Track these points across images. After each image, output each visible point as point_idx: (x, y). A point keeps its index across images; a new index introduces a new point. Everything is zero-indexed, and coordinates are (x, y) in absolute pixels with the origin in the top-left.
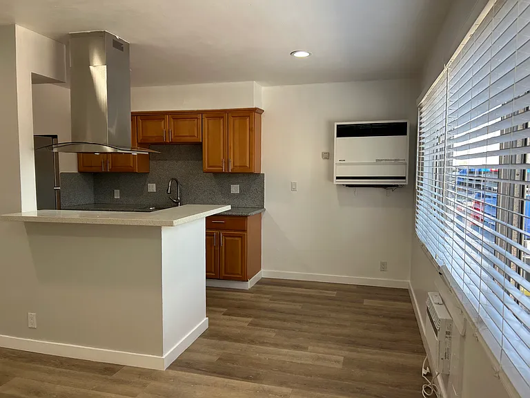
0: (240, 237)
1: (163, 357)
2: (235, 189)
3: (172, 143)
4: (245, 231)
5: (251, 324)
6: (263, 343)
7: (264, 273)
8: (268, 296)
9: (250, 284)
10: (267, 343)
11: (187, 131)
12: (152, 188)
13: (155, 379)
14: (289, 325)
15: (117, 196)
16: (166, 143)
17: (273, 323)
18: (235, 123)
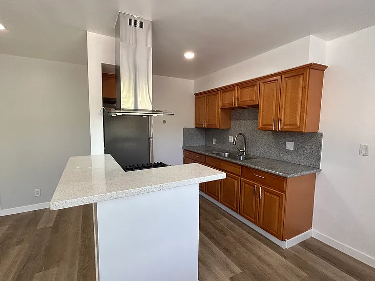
2: (290, 146)
4: (284, 191)
7: (314, 233)
9: (288, 244)
11: (248, 97)
12: (231, 139)
15: (214, 143)
18: (288, 83)
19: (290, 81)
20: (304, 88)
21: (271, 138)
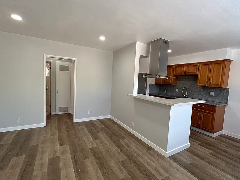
0: (211, 114)
1: (167, 153)
2: (212, 94)
3: (185, 75)
4: (215, 112)
5: (211, 154)
6: (216, 166)
7: (224, 132)
8: (224, 144)
9: (215, 135)
10: (218, 167)
12: (177, 90)
13: (162, 159)
14: (234, 163)
15: (165, 92)
16: (183, 75)
17: (224, 158)
18: (215, 66)
19: (216, 66)
20: (223, 69)
21: (202, 90)
